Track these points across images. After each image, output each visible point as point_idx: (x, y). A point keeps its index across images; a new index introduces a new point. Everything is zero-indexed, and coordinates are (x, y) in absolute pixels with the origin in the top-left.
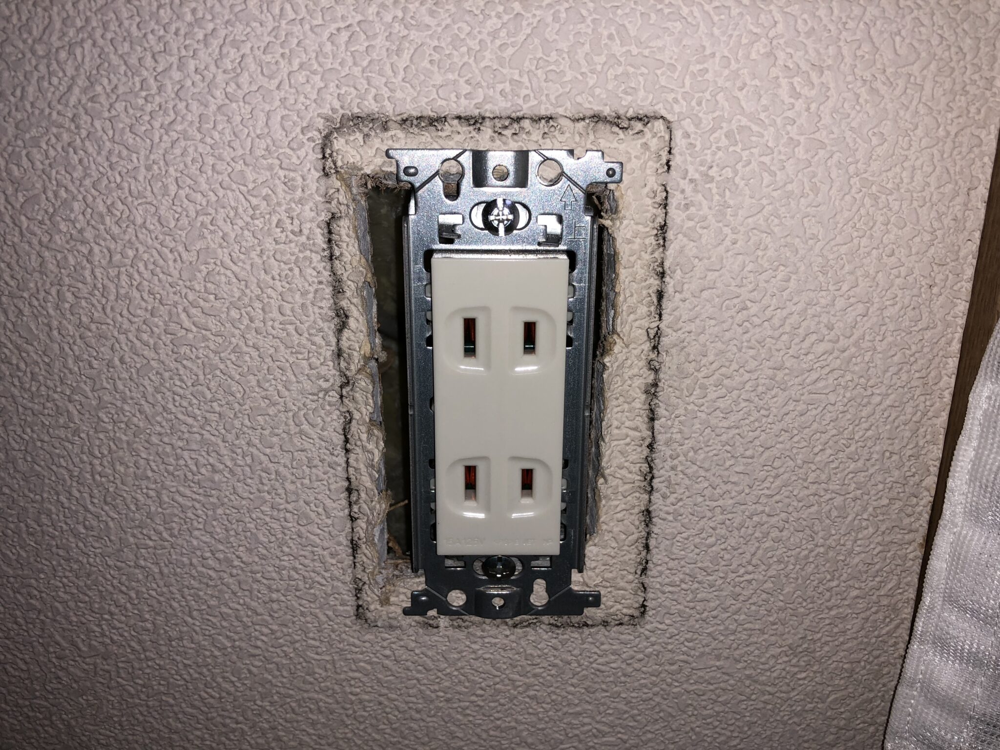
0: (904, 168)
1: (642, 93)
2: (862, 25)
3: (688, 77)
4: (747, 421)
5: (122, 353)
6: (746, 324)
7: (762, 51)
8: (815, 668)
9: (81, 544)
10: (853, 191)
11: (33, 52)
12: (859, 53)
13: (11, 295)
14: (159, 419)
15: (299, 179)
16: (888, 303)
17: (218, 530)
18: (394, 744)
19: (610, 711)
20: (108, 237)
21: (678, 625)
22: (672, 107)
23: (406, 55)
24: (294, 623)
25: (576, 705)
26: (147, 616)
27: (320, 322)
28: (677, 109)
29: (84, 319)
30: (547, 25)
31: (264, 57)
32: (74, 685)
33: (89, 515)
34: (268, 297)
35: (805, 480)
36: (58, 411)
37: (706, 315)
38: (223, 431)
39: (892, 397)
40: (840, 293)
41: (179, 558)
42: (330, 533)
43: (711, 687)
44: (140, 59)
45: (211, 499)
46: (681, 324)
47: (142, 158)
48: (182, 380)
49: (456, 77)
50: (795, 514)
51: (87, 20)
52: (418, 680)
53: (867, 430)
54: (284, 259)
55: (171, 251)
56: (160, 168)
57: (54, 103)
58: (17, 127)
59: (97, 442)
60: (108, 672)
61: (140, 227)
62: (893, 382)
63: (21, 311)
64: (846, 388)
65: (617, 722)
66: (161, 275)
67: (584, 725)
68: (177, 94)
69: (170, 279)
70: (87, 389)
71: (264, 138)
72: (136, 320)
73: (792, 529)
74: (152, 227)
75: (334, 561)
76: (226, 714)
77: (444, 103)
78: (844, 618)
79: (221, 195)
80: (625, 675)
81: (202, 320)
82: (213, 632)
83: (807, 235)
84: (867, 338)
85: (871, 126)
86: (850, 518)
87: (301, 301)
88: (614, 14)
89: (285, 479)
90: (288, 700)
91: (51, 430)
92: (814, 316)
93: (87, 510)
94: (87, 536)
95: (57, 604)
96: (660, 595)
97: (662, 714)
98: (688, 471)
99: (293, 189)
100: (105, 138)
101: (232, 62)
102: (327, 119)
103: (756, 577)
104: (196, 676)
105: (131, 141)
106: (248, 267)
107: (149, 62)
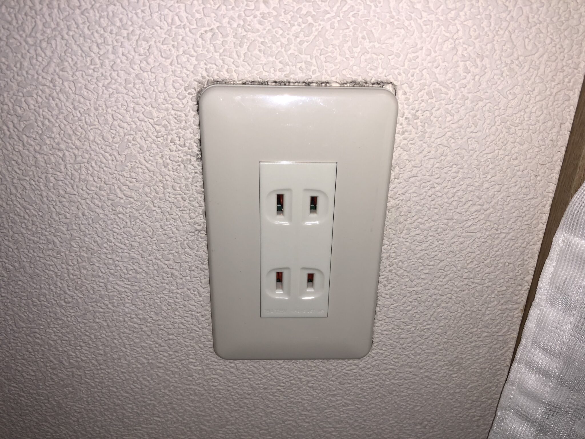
0: (525, 113)
1: (380, 70)
2: (507, 32)
3: (407, 61)
4: (431, 247)
5: (83, 210)
6: (433, 196)
7: (450, 46)
8: (462, 372)
9: (63, 311)
10: (497, 123)
11: (27, 43)
12: (504, 48)
13: (19, 179)
14: (105, 245)
15: (183, 115)
16: (513, 185)
17: (139, 303)
18: (236, 411)
19: (352, 394)
20: (74, 147)
21: (390, 351)
22: (397, 77)
23: (245, 47)
24: (181, 350)
25: (334, 391)
26: (101, 347)
27: (196, 194)
28: (400, 78)
29: (62, 192)
30: (327, 31)
31: (162, 46)
32: (61, 382)
33: (67, 296)
34: (166, 180)
35: (462, 277)
36: (48, 242)
37: (412, 191)
38: (141, 252)
39: (511, 234)
40: (486, 179)
41: (118, 318)
42: (201, 305)
43: (406, 382)
44: (89, 47)
45: (135, 288)
46: (397, 196)
47: (92, 102)
48: (118, 225)
49: (274, 59)
50: (455, 295)
51: (58, 24)
52: (249, 379)
53: (496, 251)
54: (176, 159)
55: (110, 155)
56: (103, 109)
57: (40, 71)
58: (18, 85)
59: (71, 258)
60: (80, 375)
61: (92, 142)
62: (512, 226)
63: (25, 187)
64: (486, 230)
65: (355, 399)
66: (105, 168)
67: (338, 400)
68: (112, 67)
69: (110, 171)
70: (64, 229)
71: (163, 92)
72: (91, 192)
73: (453, 302)
74: (99, 142)
75: (203, 319)
76: (145, 396)
77: (267, 74)
78: (479, 347)
79: (138, 124)
80: (360, 376)
81: (129, 193)
82: (137, 355)
83: (470, 148)
84: (500, 203)
85: (508, 89)
86: (485, 297)
87: (185, 183)
88: (366, 24)
89: (176, 277)
90: (179, 389)
91: (44, 251)
92: (471, 192)
93: (66, 293)
94: (66, 307)
95: (51, 342)
96: (380, 335)
97: (379, 395)
98: (398, 273)
99: (181, 122)
100: (70, 92)
101: (144, 49)
102: (199, 83)
103: (432, 326)
104: (128, 377)
105: (86, 94)
106: (154, 164)
107: (95, 48)
